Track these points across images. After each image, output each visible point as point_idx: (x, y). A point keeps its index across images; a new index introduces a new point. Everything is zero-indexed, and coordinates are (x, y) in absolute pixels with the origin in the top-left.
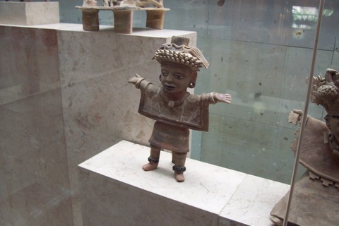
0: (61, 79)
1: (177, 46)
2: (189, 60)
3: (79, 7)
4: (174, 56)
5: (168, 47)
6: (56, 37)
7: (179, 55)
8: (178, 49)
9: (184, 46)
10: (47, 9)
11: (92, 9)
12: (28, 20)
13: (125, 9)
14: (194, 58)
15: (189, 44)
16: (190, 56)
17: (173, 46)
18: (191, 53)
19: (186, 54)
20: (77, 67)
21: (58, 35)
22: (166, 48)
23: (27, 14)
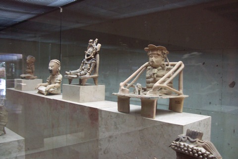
0: (99, 147)
1: (192, 140)
2: (202, 154)
3: (115, 94)
4: (187, 150)
5: (183, 139)
6: (98, 115)
7: (193, 149)
8: (192, 142)
9: (197, 140)
10: (96, 90)
11: (124, 96)
12: (81, 98)
13: (149, 98)
14: (208, 153)
15: (203, 138)
16: (203, 150)
17: (188, 139)
18: (204, 147)
19: (200, 149)
20: (111, 139)
21: (99, 113)
22: (182, 141)
23: (81, 95)
